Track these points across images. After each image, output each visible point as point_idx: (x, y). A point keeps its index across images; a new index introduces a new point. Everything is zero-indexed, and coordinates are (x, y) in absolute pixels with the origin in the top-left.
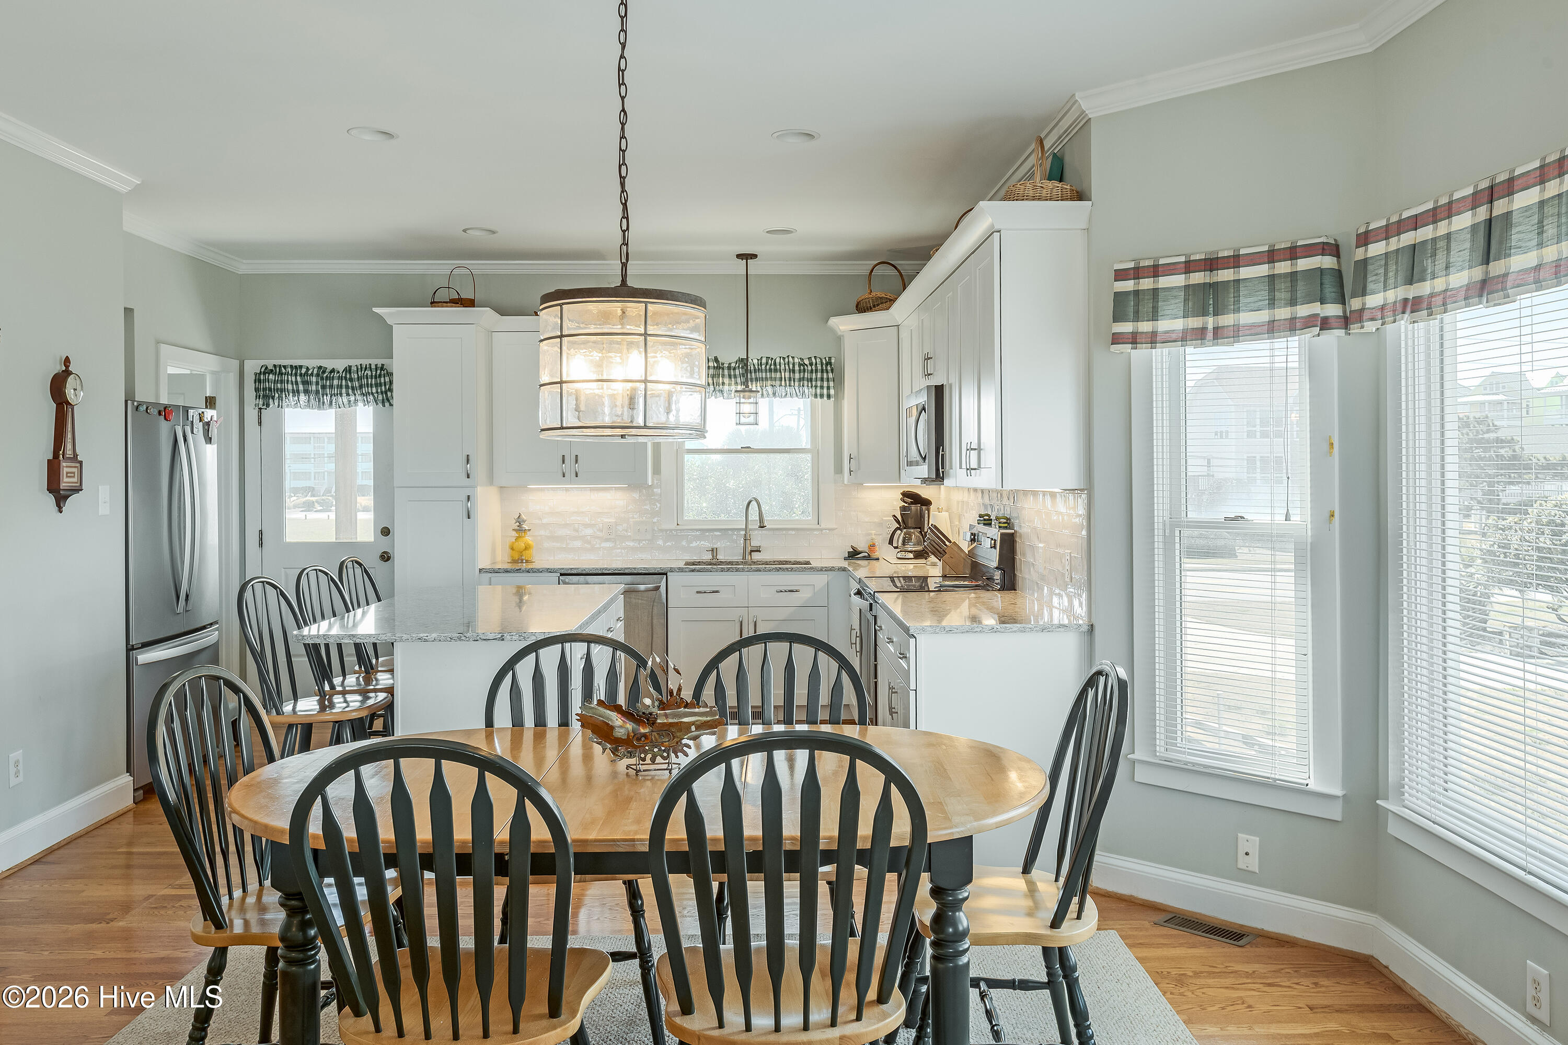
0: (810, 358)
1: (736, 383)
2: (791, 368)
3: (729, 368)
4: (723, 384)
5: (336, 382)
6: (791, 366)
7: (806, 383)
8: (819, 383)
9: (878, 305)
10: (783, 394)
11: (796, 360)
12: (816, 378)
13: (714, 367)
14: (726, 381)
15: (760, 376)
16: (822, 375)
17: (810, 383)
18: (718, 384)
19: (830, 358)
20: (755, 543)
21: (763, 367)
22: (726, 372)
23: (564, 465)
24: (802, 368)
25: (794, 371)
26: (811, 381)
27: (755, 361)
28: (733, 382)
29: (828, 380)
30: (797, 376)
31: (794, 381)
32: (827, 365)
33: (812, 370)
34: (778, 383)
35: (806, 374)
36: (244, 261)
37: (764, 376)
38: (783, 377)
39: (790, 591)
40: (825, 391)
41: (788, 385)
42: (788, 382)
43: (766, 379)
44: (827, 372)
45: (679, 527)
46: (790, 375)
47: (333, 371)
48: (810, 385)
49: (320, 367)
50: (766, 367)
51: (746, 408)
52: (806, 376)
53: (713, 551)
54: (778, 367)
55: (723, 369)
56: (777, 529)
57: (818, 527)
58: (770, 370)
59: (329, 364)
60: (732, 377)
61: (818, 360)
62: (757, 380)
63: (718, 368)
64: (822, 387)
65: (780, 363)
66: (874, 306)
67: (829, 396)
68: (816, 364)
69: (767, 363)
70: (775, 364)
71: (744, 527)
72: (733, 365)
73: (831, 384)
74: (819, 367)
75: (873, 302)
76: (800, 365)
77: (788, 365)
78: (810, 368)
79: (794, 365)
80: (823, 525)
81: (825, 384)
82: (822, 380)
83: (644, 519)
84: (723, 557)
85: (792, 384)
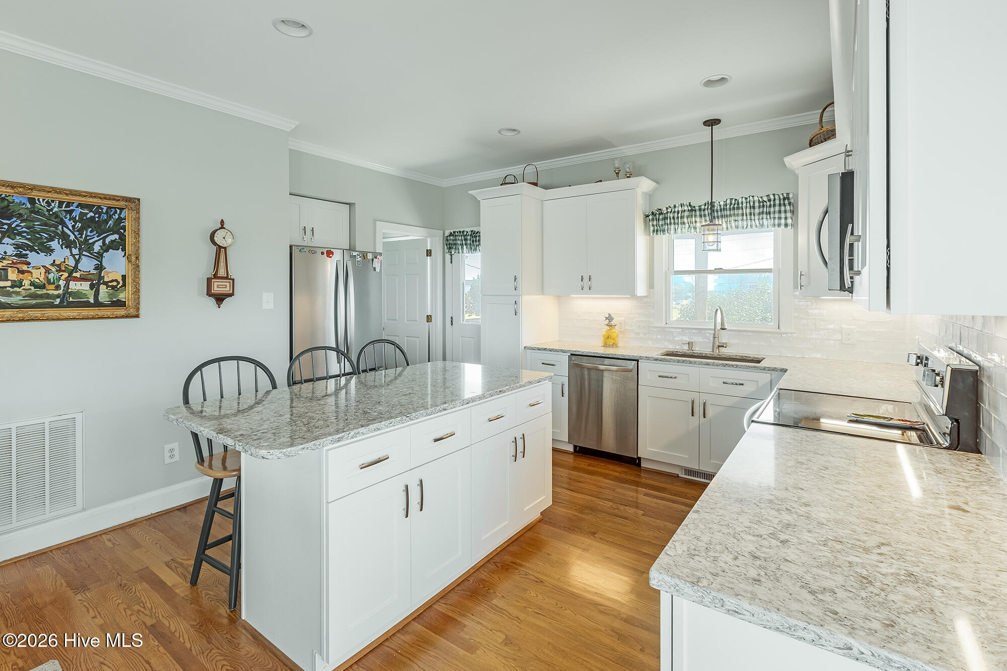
0: (768, 196)
2: (752, 205)
3: (700, 210)
4: (696, 222)
6: (752, 203)
7: (765, 216)
8: (777, 215)
10: (745, 226)
11: (756, 198)
12: (775, 211)
13: (689, 210)
14: (698, 219)
15: (725, 214)
16: (780, 208)
17: (768, 215)
18: (691, 222)
19: (788, 194)
21: (728, 206)
22: (698, 213)
23: (583, 282)
24: (761, 204)
25: (754, 207)
26: (770, 214)
27: (722, 203)
28: (703, 220)
29: (785, 212)
30: (757, 211)
31: (754, 215)
32: (784, 199)
33: (770, 205)
34: (740, 218)
35: (765, 208)
36: (444, 180)
37: (728, 214)
38: (745, 212)
40: (783, 221)
41: (749, 218)
42: (749, 217)
43: (730, 215)
44: (785, 205)
45: (667, 326)
46: (751, 210)
48: (768, 217)
50: (730, 206)
51: (711, 238)
52: (765, 210)
53: (688, 343)
54: (740, 205)
55: (695, 211)
56: (741, 331)
57: (778, 330)
58: (734, 208)
60: (702, 216)
61: (777, 197)
62: (722, 216)
63: (692, 210)
64: (780, 218)
65: (742, 202)
66: (826, 138)
67: (786, 225)
68: (774, 200)
69: (731, 204)
70: (738, 204)
71: (713, 328)
72: (703, 207)
74: (777, 202)
76: (759, 202)
77: (749, 202)
78: (768, 203)
79: (754, 202)
80: (782, 329)
81: (783, 215)
82: (780, 212)
83: (642, 319)
84: (697, 349)
85: (753, 218)
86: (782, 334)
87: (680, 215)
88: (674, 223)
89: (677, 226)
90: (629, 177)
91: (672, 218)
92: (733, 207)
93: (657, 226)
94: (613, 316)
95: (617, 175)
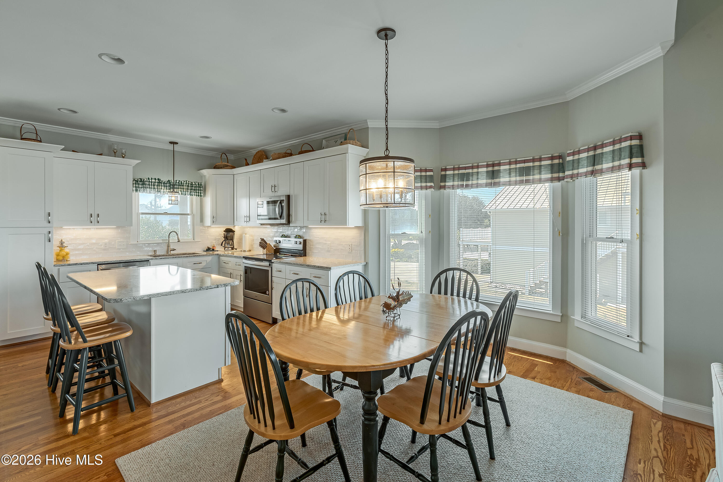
0: (194, 182)
1: (167, 189)
4: (161, 189)
6: (188, 184)
8: (198, 191)
9: (225, 167)
10: (185, 194)
12: (197, 189)
14: (163, 188)
16: (199, 189)
18: (159, 189)
19: (201, 183)
20: (172, 247)
21: (177, 184)
22: (163, 184)
23: (92, 218)
25: (189, 186)
26: (195, 190)
28: (165, 188)
29: (201, 190)
30: (190, 188)
32: (200, 185)
34: (183, 190)
37: (177, 187)
38: (185, 188)
39: (199, 263)
40: (200, 194)
42: (186, 190)
43: (179, 188)
44: (201, 187)
45: (139, 243)
46: (187, 187)
48: (194, 192)
51: (173, 198)
52: (193, 188)
53: (155, 251)
55: (161, 183)
62: (175, 188)
63: (159, 183)
64: (198, 193)
66: (223, 167)
67: (201, 196)
68: (197, 184)
69: (179, 183)
70: (182, 183)
72: (166, 182)
73: (202, 192)
74: (198, 186)
75: (223, 166)
76: (191, 184)
78: (194, 186)
79: (189, 184)
80: (196, 240)
81: (200, 192)
82: (199, 190)
83: (122, 240)
84: (158, 253)
85: (188, 191)
86: (195, 242)
87: (153, 184)
88: (149, 188)
89: (150, 189)
90: (124, 158)
91: (148, 185)
92: (181, 184)
93: (138, 188)
95: (114, 153)
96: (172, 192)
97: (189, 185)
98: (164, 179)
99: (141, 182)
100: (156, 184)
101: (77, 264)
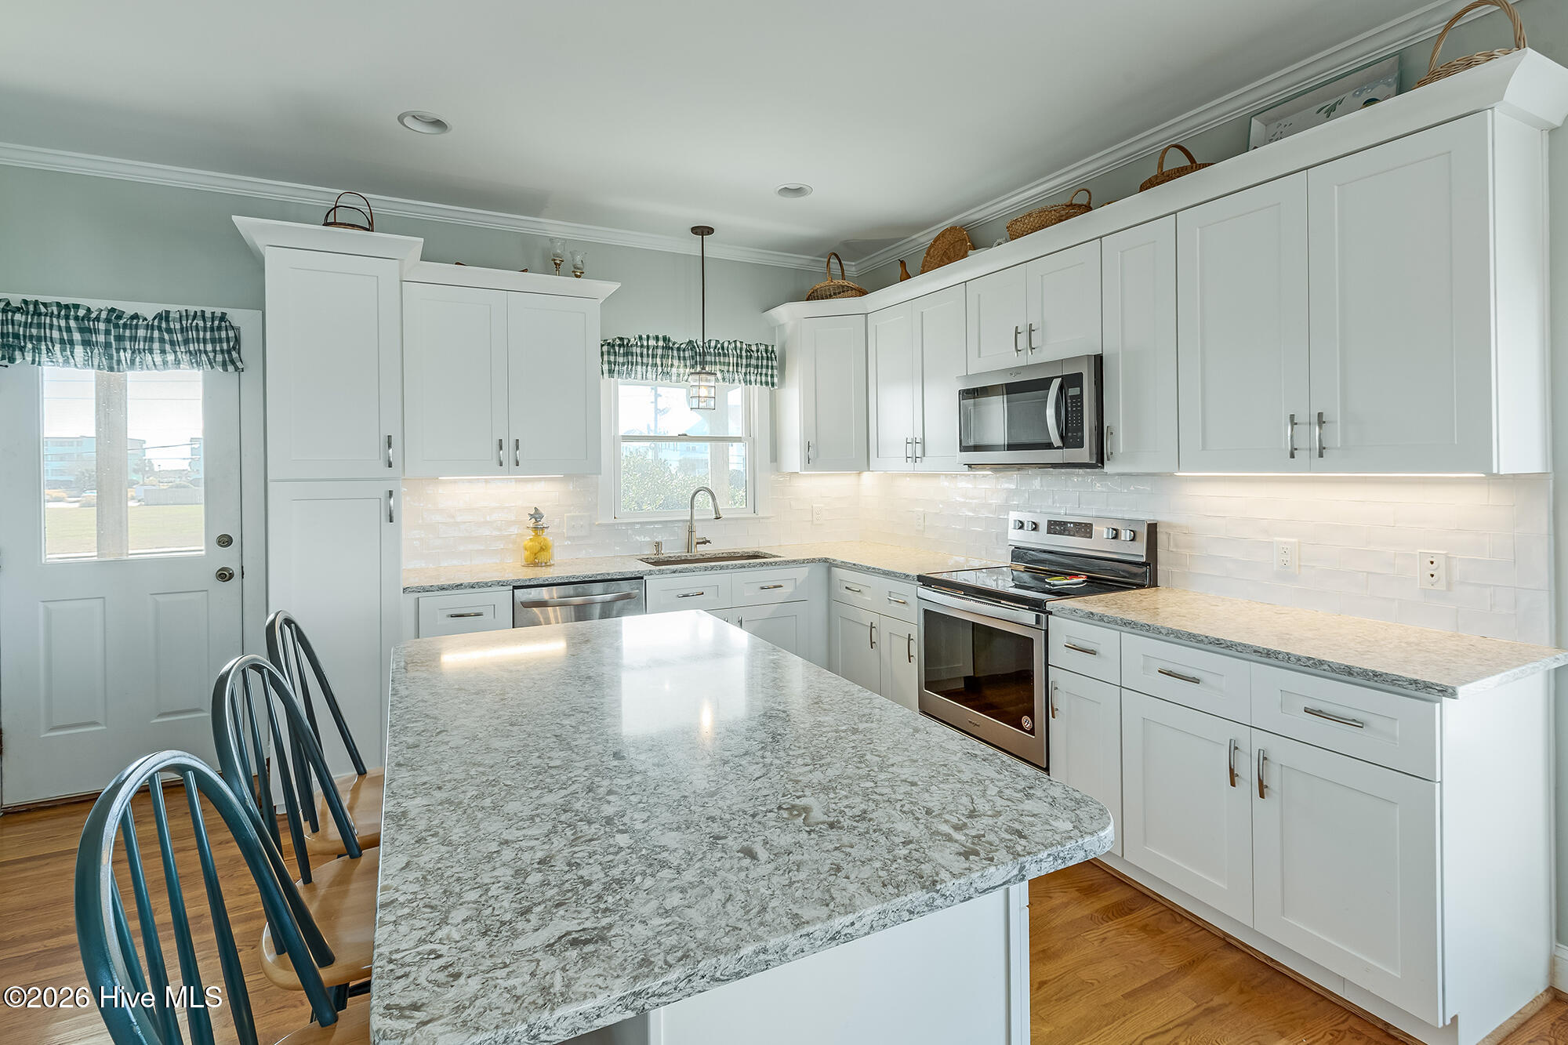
0: (756, 345)
1: (686, 366)
3: (679, 349)
4: (672, 365)
5: (141, 333)
6: (738, 351)
7: (752, 369)
8: (764, 371)
9: (839, 293)
10: (732, 380)
11: (743, 345)
12: (762, 366)
13: (664, 347)
14: (676, 362)
15: (709, 360)
16: (768, 362)
17: (755, 370)
18: (666, 366)
19: (773, 346)
20: (699, 534)
22: (675, 353)
23: (501, 452)
24: (749, 353)
25: (741, 357)
26: (758, 368)
27: (705, 344)
28: (682, 364)
29: (772, 367)
30: (744, 361)
31: (741, 367)
32: (771, 352)
33: (758, 356)
34: (726, 368)
35: (752, 360)
37: (713, 360)
38: (731, 362)
39: (775, 587)
40: (770, 379)
41: (735, 370)
42: (735, 368)
43: (715, 363)
44: (772, 359)
45: (617, 521)
46: (737, 360)
47: (135, 317)
48: (755, 372)
49: (113, 310)
50: (715, 350)
51: (704, 392)
52: (752, 362)
53: (658, 545)
54: (726, 351)
55: (672, 349)
57: (754, 515)
58: (719, 354)
59: (128, 308)
60: (681, 359)
61: (764, 347)
62: (705, 363)
63: (667, 348)
64: (766, 375)
65: (728, 347)
66: (835, 293)
67: (773, 385)
68: (761, 351)
69: (716, 347)
70: (723, 348)
71: (689, 518)
73: (775, 372)
74: (764, 354)
75: (834, 289)
76: (747, 351)
77: (736, 349)
78: (756, 354)
79: (741, 349)
80: (761, 514)
81: (770, 371)
82: (767, 367)
83: (577, 514)
84: (667, 552)
85: (740, 370)
86: (759, 518)
87: (650, 352)
88: (642, 364)
89: (644, 367)
90: (580, 277)
91: (639, 355)
92: (721, 351)
93: (615, 365)
94: (541, 510)
95: (556, 266)
96: (699, 373)
97: (741, 353)
98: (679, 338)
99: (622, 349)
100: (660, 352)
101: (461, 585)
